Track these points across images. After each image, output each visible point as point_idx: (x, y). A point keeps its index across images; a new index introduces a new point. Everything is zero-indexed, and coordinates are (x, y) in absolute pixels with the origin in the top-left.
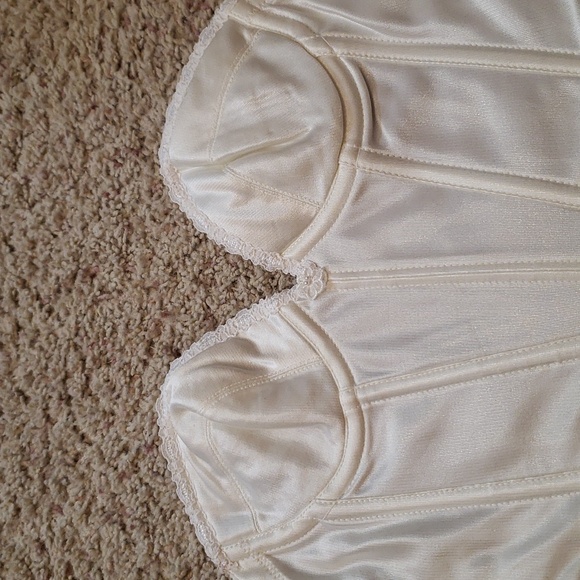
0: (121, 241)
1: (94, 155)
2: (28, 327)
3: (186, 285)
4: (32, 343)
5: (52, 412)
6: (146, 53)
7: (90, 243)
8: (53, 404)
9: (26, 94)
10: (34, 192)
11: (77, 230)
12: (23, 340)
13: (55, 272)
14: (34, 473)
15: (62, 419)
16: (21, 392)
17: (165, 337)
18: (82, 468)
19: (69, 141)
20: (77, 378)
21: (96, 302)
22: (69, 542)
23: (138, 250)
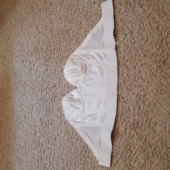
0: (59, 82)
1: (57, 71)
2: (48, 92)
3: (66, 88)
4: (48, 94)
5: (50, 103)
6: (63, 59)
7: (55, 82)
8: (50, 102)
9: (49, 63)
10: (49, 75)
11: (54, 80)
12: (47, 94)
13: (51, 85)
14: (48, 111)
15: (51, 104)
16: (47, 101)
17: (63, 94)
18: (53, 110)
19: (54, 69)
20: (53, 99)
21: (56, 89)
22: (51, 120)
23: (61, 83)
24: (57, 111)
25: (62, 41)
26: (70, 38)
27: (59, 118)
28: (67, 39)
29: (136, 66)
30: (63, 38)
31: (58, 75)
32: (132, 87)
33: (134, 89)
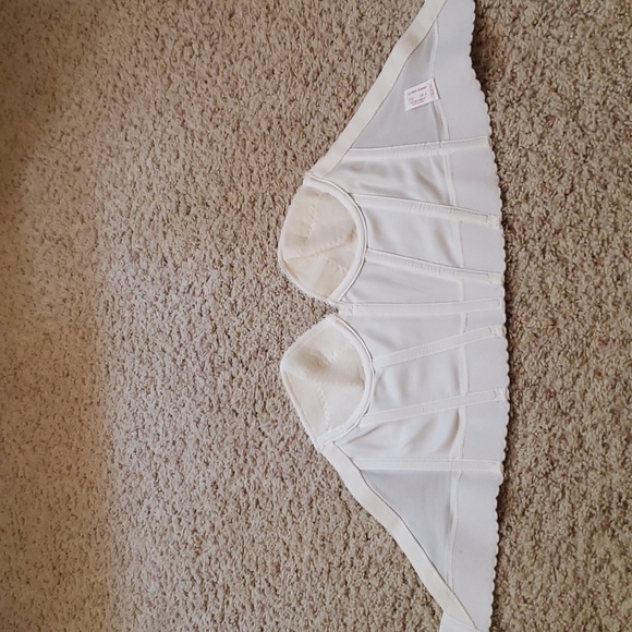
24: (276, 452)
25: (280, 165)
26: (313, 149)
27: (288, 483)
28: (299, 157)
29: (603, 255)
30: (286, 153)
31: (271, 306)
33: (601, 356)
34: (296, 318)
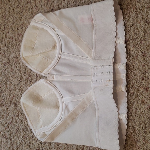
24: (4, 128)
25: (7, 13)
26: (21, 6)
27: (8, 140)
28: (16, 10)
29: (146, 52)
30: (10, 8)
31: (2, 70)
32: (138, 89)
33: (144, 95)
34: (13, 75)
